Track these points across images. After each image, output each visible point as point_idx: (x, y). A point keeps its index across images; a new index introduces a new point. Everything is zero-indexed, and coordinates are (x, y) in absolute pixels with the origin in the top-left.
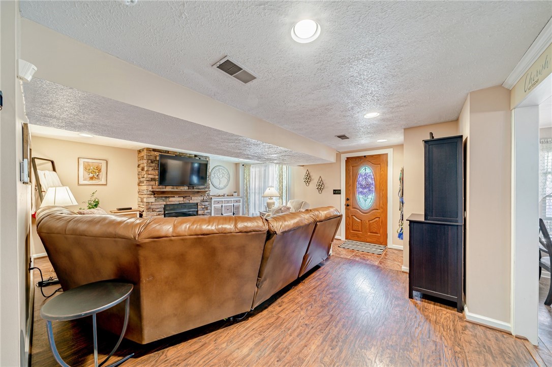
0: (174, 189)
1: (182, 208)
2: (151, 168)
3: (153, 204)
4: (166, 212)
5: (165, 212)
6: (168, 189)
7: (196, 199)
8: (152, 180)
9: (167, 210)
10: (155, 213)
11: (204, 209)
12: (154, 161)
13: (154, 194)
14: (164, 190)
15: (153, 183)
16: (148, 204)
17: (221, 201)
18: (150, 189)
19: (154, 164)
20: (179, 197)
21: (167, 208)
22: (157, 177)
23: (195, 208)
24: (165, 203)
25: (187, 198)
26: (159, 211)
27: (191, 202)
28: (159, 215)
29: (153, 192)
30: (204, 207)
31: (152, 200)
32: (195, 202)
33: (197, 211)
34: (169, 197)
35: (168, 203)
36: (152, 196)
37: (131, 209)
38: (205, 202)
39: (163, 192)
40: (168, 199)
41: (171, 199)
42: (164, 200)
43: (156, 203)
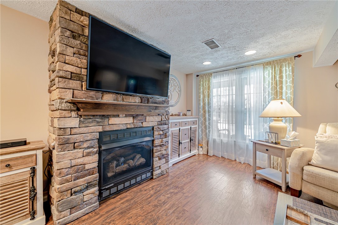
0: (117, 100)
1: (131, 137)
2: (70, 51)
3: (74, 131)
4: (103, 148)
5: (100, 147)
6: (108, 98)
7: (151, 121)
8: (73, 76)
9: (105, 143)
10: (79, 152)
12: (79, 35)
13: (78, 109)
14: (99, 101)
15: (75, 84)
16: (62, 132)
17: (178, 122)
18: (68, 96)
19: (79, 42)
20: (127, 116)
21: (106, 139)
22: (84, 72)
23: (149, 136)
24: (100, 129)
25: (140, 118)
26: (88, 148)
27: (145, 124)
28: (88, 154)
29: (74, 103)
30: (161, 133)
31: (73, 122)
32: (151, 124)
33: (153, 141)
34: (108, 117)
35: (108, 128)
36: (74, 114)
37: (25, 143)
39: (98, 106)
40: (106, 120)
41: (113, 121)
42: (98, 122)
43: (82, 130)
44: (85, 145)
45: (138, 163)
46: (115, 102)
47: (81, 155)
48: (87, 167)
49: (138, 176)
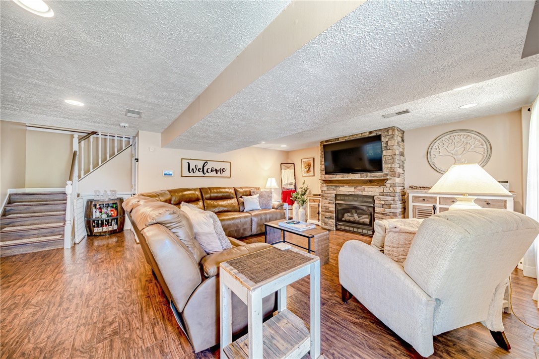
0: (343, 177)
1: (353, 200)
3: (326, 192)
4: (337, 202)
5: (335, 201)
6: (339, 177)
9: (338, 200)
10: (327, 201)
11: (385, 206)
13: (326, 183)
16: (322, 191)
20: (349, 186)
21: (338, 198)
23: (370, 203)
24: (335, 192)
25: (359, 188)
26: (330, 200)
27: (364, 193)
28: (329, 203)
29: (325, 181)
30: (383, 203)
31: (325, 188)
32: (371, 194)
33: (374, 208)
34: (339, 186)
35: (338, 193)
36: (324, 185)
38: (387, 195)
40: (338, 188)
41: (341, 189)
42: (334, 189)
43: (328, 192)
44: (329, 199)
45: (362, 221)
46: (343, 179)
47: (327, 203)
48: (330, 209)
49: (360, 228)
